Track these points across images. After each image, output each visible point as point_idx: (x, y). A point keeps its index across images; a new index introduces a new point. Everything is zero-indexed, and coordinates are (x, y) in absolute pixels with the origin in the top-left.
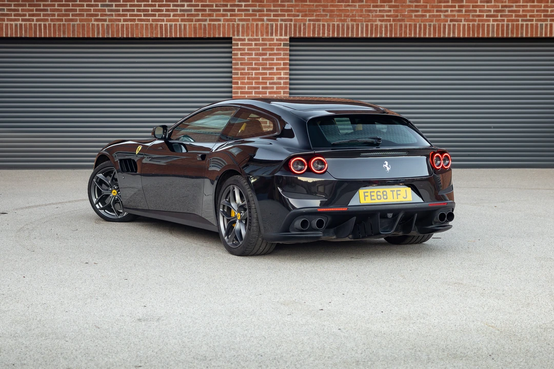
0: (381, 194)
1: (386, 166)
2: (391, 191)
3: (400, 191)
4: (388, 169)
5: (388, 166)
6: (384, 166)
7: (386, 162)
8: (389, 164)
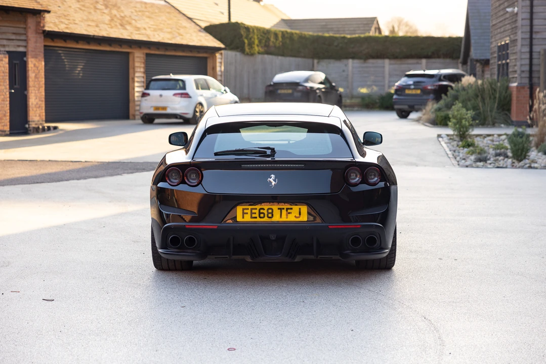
0: (265, 212)
1: (271, 180)
2: (279, 209)
3: (292, 209)
4: (273, 183)
5: (275, 180)
6: (269, 179)
7: (272, 175)
8: (276, 178)
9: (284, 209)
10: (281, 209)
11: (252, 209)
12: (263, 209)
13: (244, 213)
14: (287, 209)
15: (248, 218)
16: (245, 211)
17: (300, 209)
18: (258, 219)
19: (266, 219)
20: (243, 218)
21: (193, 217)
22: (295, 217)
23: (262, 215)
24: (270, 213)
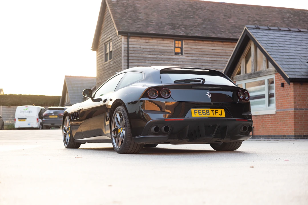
1: (208, 94)
3: (217, 110)
4: (209, 96)
6: (207, 94)
7: (208, 92)
9: (214, 110)
10: (213, 111)
11: (199, 110)
12: (205, 111)
13: (195, 113)
14: (216, 110)
15: (197, 115)
16: (196, 111)
17: (221, 110)
18: (203, 116)
19: (206, 116)
20: (195, 115)
21: (169, 115)
22: (220, 114)
23: (204, 114)
24: (208, 113)
